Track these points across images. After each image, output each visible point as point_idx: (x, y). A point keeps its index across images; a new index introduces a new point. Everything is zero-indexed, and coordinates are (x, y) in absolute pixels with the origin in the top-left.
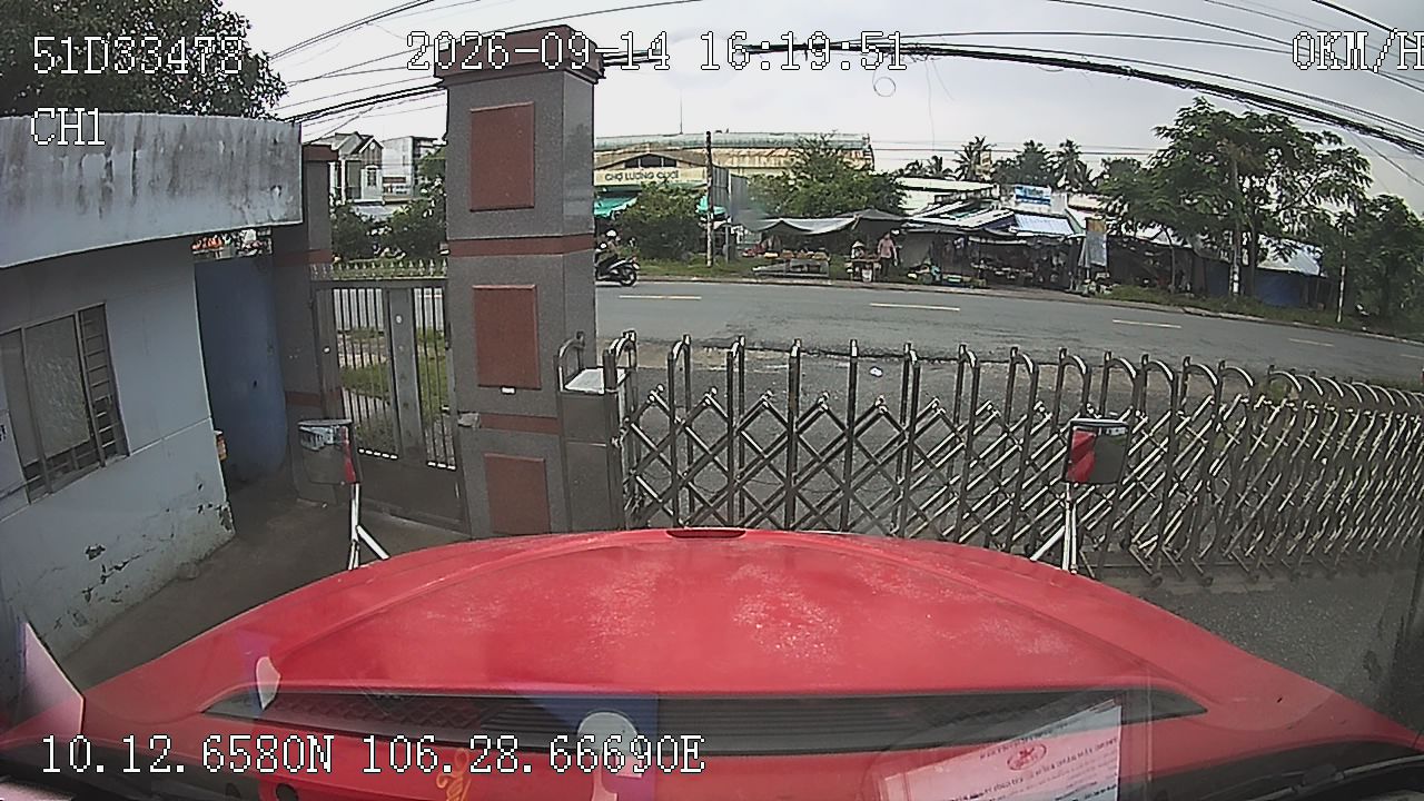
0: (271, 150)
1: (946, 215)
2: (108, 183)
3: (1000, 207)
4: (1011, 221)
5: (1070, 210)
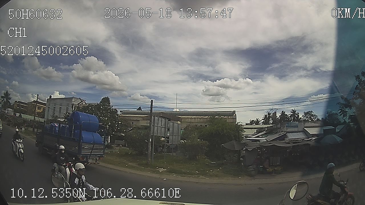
1: (261, 136)
3: (281, 131)
4: (284, 136)
5: (305, 128)
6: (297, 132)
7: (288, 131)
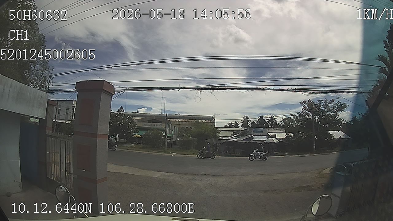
0: (40, 98)
2: (3, 93)
3: (249, 134)
4: (252, 138)
5: (268, 133)
6: (262, 136)
7: (254, 134)
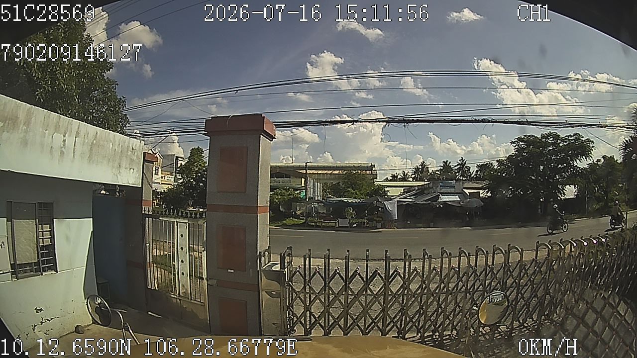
0: (131, 152)
1: (409, 197)
2: (63, 149)
3: (433, 191)
4: (438, 197)
5: (464, 190)
6: (454, 193)
7: (442, 191)
